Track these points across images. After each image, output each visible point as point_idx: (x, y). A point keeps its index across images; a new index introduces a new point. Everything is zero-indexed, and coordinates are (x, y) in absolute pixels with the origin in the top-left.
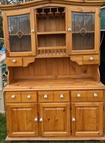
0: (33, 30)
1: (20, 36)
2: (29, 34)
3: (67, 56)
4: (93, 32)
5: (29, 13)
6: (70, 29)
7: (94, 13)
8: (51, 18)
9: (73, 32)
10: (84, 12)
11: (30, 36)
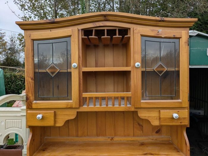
0: (74, 64)
1: (53, 73)
2: (69, 70)
3: (133, 109)
4: (176, 69)
5: (70, 36)
6: (138, 64)
7: (179, 38)
8: (106, 46)
9: (144, 69)
10: (163, 36)
11: (71, 73)
